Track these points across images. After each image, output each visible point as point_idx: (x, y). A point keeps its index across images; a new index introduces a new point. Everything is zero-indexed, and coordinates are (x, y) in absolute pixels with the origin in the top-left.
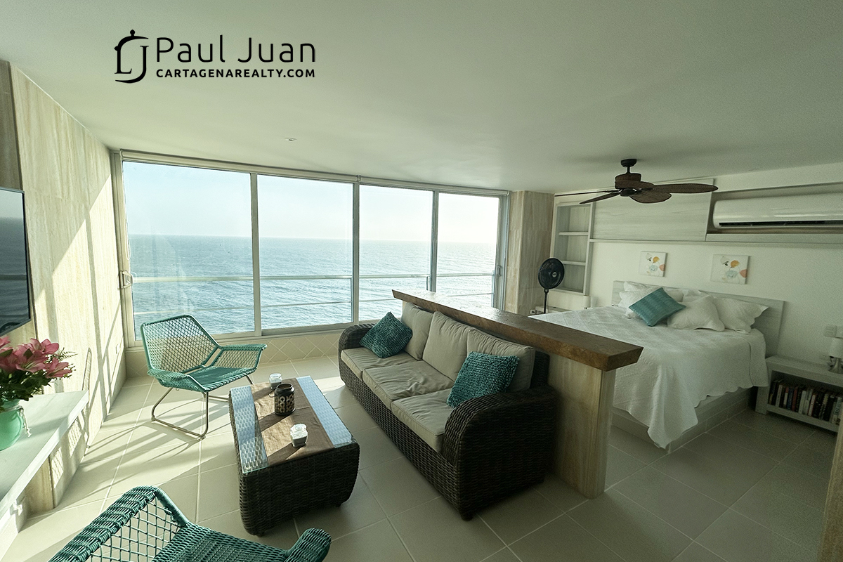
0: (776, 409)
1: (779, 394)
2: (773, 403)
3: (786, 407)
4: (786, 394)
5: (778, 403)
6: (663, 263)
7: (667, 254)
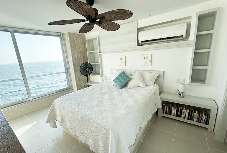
0: (165, 115)
1: (165, 109)
2: (164, 113)
3: (168, 114)
4: (167, 109)
5: (165, 112)
6: (125, 60)
7: (125, 57)
